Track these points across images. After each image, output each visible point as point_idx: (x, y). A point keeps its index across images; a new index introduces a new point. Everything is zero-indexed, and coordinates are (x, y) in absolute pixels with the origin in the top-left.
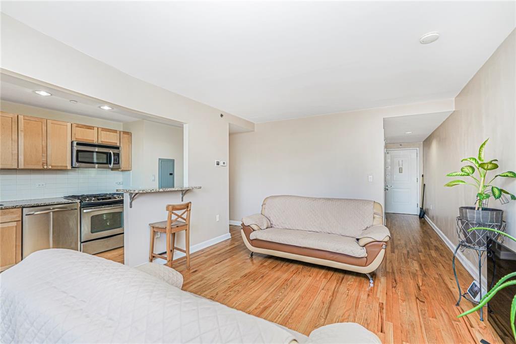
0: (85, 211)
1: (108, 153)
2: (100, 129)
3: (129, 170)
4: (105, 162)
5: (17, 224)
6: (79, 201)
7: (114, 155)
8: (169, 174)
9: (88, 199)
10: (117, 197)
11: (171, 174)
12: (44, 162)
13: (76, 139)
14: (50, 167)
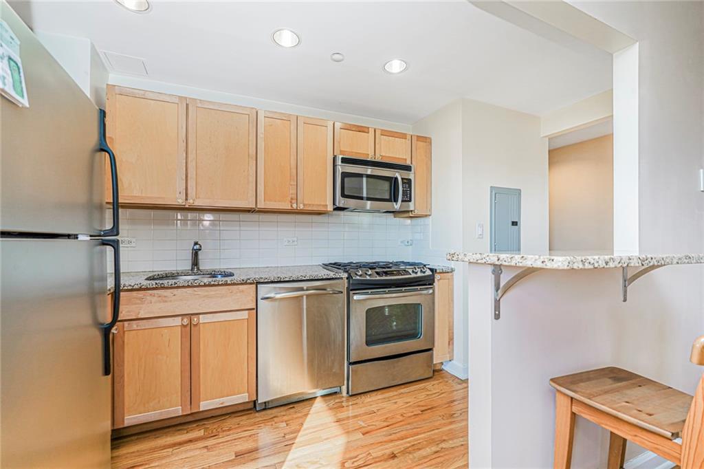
0: (355, 297)
1: (392, 178)
2: (378, 133)
3: (426, 216)
4: (388, 197)
5: (249, 314)
6: (346, 275)
7: (403, 183)
8: (510, 224)
9: (360, 273)
10: (410, 271)
11: (514, 224)
12: (293, 196)
13: (341, 151)
14: (301, 207)
